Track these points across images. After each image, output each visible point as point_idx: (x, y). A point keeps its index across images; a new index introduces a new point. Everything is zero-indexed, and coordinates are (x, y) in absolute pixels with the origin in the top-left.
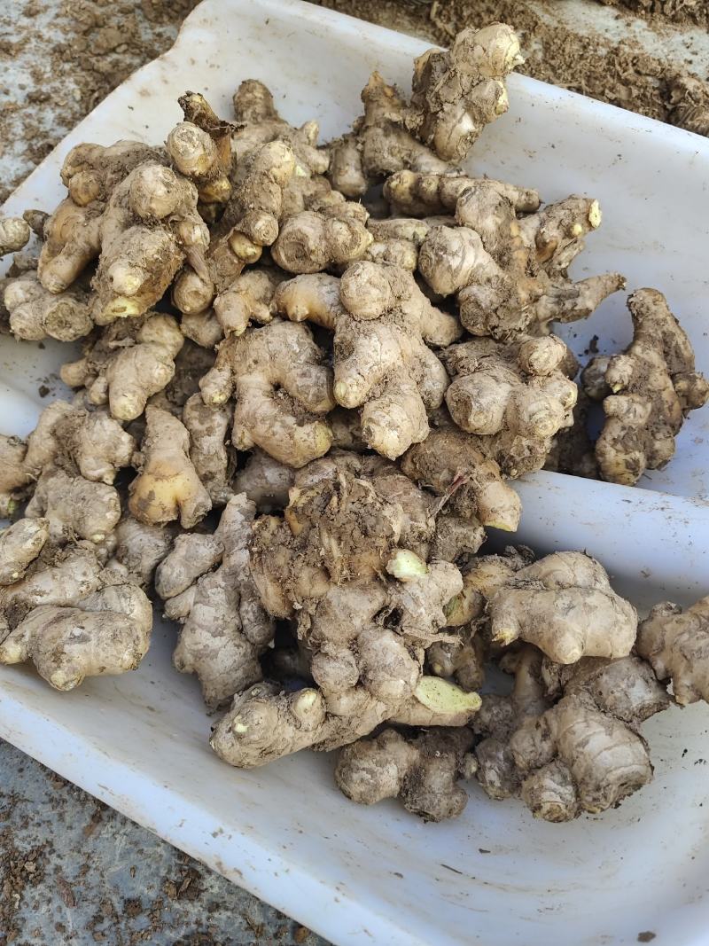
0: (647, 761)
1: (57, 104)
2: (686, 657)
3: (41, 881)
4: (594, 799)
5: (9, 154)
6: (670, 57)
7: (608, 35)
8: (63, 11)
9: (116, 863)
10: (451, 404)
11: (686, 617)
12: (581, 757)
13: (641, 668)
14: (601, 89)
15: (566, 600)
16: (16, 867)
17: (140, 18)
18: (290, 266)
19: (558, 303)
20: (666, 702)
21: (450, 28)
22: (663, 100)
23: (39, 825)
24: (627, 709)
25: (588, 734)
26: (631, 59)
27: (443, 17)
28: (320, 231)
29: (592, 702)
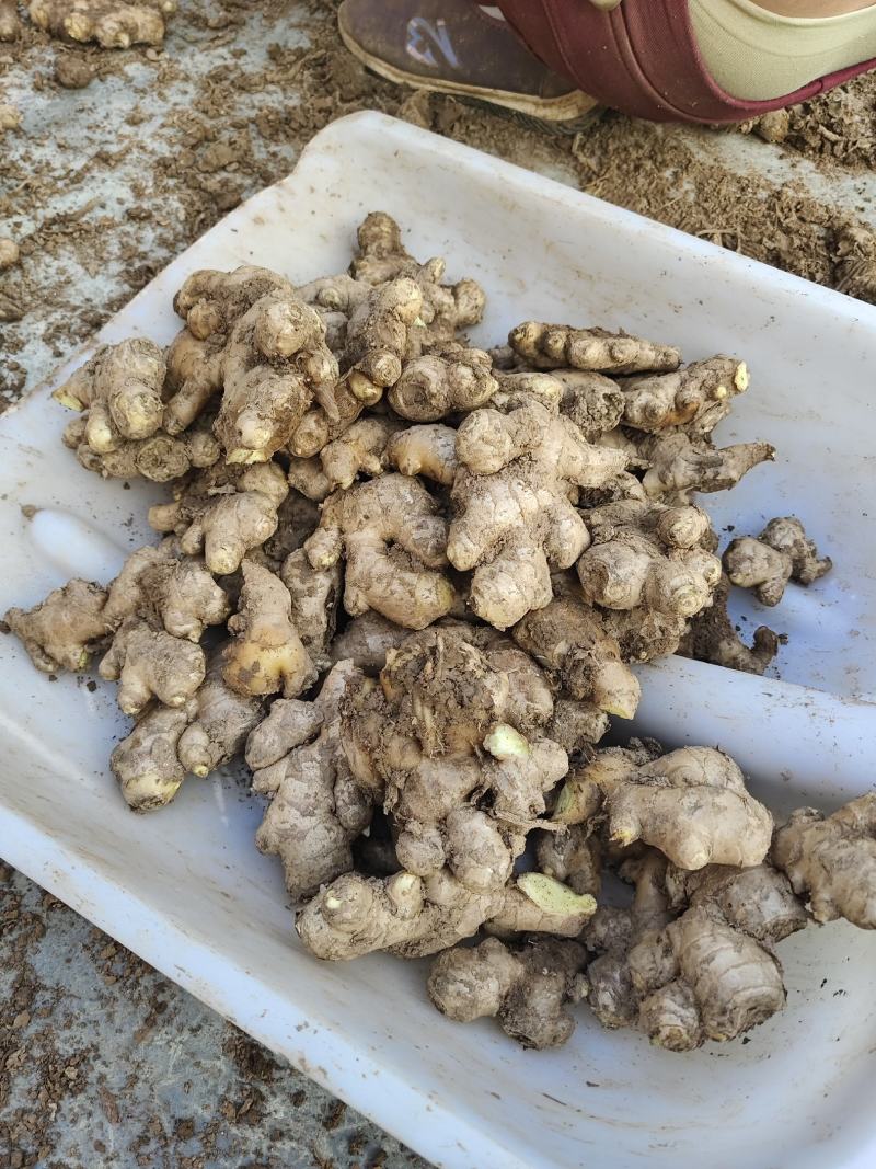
0: (780, 985)
1: (158, 223)
2: (824, 867)
3: (82, 1090)
4: (720, 1025)
5: (103, 274)
6: (839, 204)
7: (770, 177)
8: (170, 121)
9: (169, 1075)
10: (584, 575)
11: (827, 824)
12: (706, 974)
13: (776, 879)
14: (759, 237)
15: (693, 799)
16: (55, 1071)
17: (254, 134)
18: (407, 411)
19: (698, 471)
20: (804, 919)
21: (593, 163)
22: (829, 252)
23: (84, 1025)
24: (759, 924)
25: (715, 949)
26: (794, 204)
27: (585, 151)
28: (443, 374)
29: (720, 915)
